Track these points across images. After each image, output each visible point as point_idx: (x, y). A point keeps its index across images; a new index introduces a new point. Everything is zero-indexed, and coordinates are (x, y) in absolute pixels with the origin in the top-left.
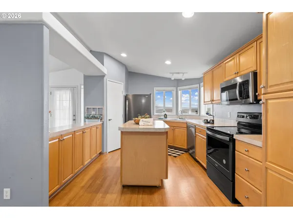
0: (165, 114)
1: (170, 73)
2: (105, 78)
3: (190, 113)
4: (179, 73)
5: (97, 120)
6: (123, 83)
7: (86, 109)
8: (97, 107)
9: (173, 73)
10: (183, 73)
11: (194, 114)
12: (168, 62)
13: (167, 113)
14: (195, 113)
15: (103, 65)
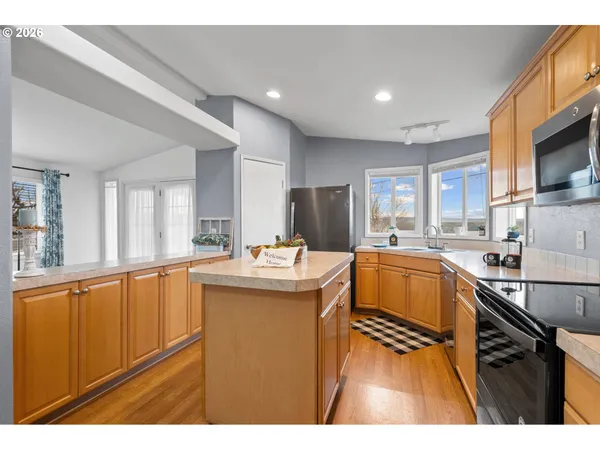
0: (393, 236)
1: (403, 128)
2: (236, 153)
3: (463, 232)
4: (424, 125)
5: (214, 247)
6: (284, 164)
7: (200, 223)
8: (220, 219)
9: (408, 128)
10: (437, 124)
11: (476, 234)
12: (383, 96)
13: (398, 233)
14: (478, 232)
15: (232, 127)
